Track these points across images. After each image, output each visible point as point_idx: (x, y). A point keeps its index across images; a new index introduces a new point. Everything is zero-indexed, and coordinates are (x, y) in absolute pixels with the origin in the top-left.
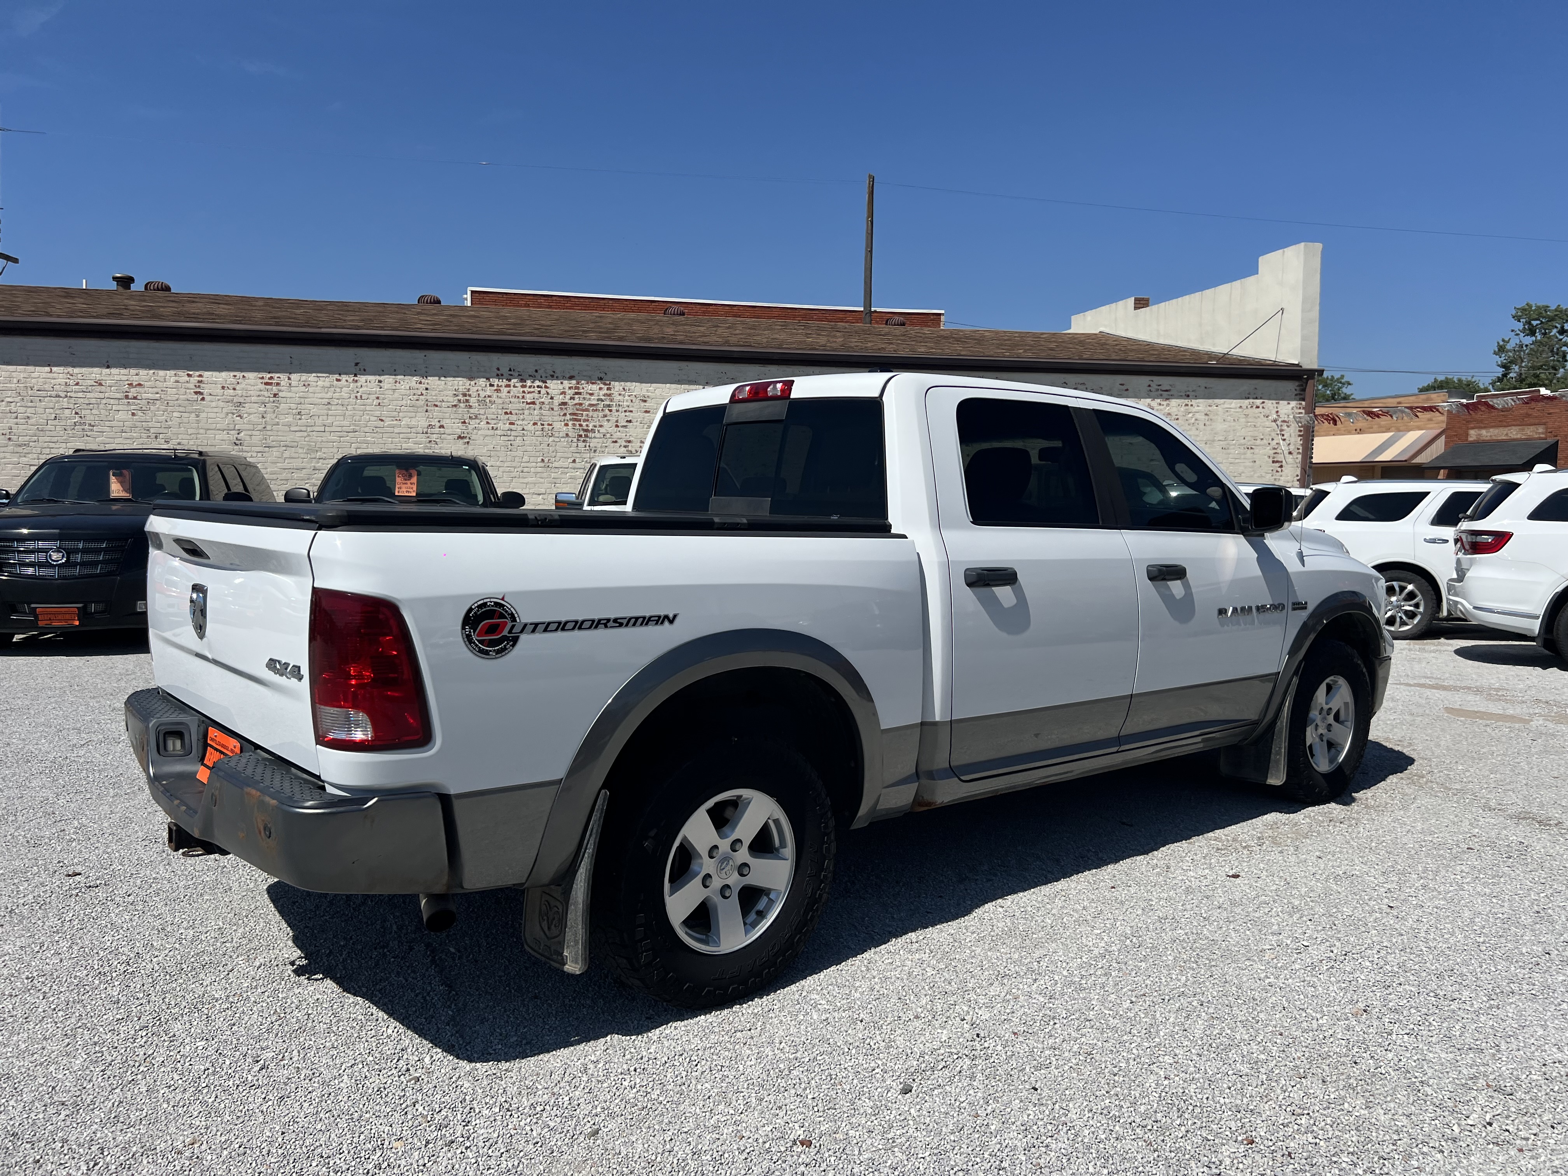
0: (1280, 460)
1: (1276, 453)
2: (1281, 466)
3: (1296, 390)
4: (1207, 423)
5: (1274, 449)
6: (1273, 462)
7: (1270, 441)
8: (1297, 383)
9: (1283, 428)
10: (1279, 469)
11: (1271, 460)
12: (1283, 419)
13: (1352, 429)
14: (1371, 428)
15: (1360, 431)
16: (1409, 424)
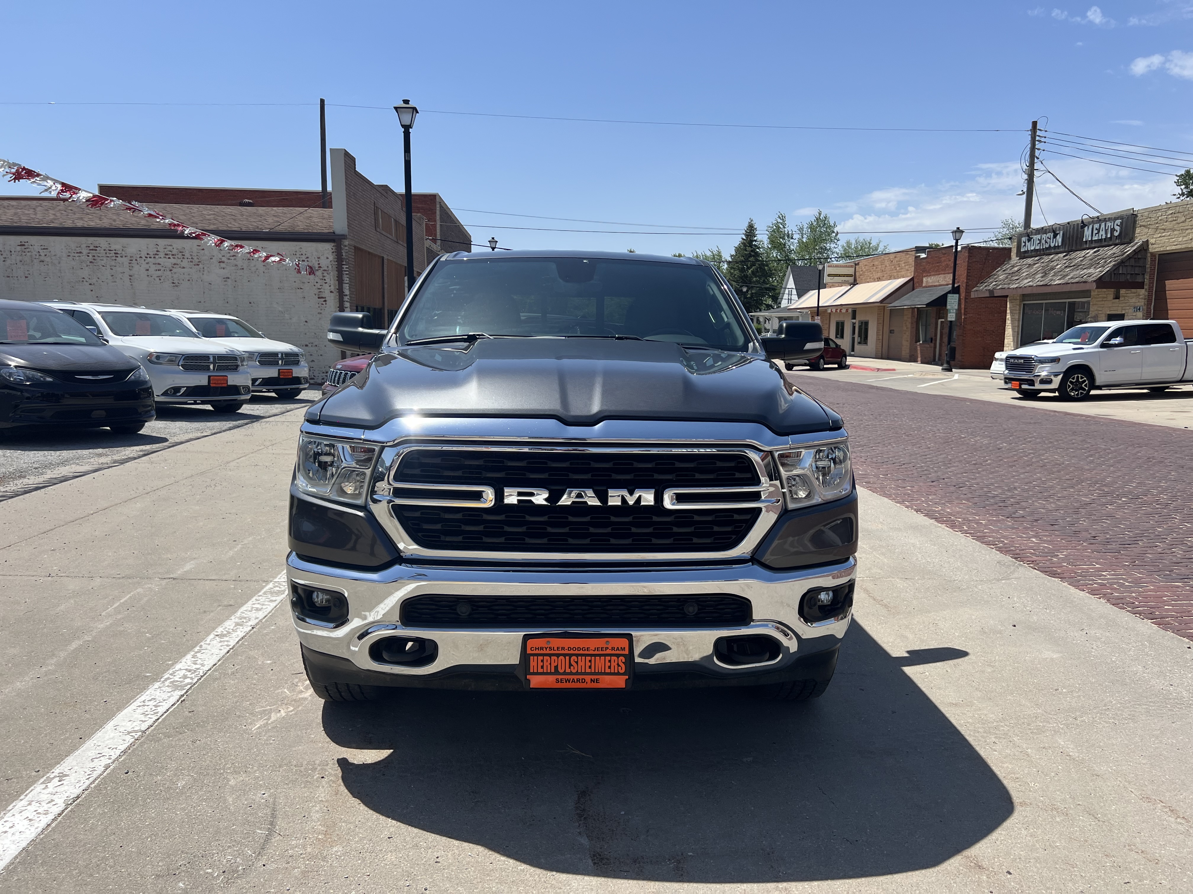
0: (323, 296)
1: (320, 292)
2: (325, 301)
3: (332, 249)
4: (265, 271)
5: (319, 289)
6: (319, 298)
7: (316, 284)
8: (333, 244)
9: (324, 275)
10: (324, 303)
11: (317, 296)
12: (324, 269)
13: (876, 277)
14: (884, 276)
15: (879, 279)
16: (899, 273)
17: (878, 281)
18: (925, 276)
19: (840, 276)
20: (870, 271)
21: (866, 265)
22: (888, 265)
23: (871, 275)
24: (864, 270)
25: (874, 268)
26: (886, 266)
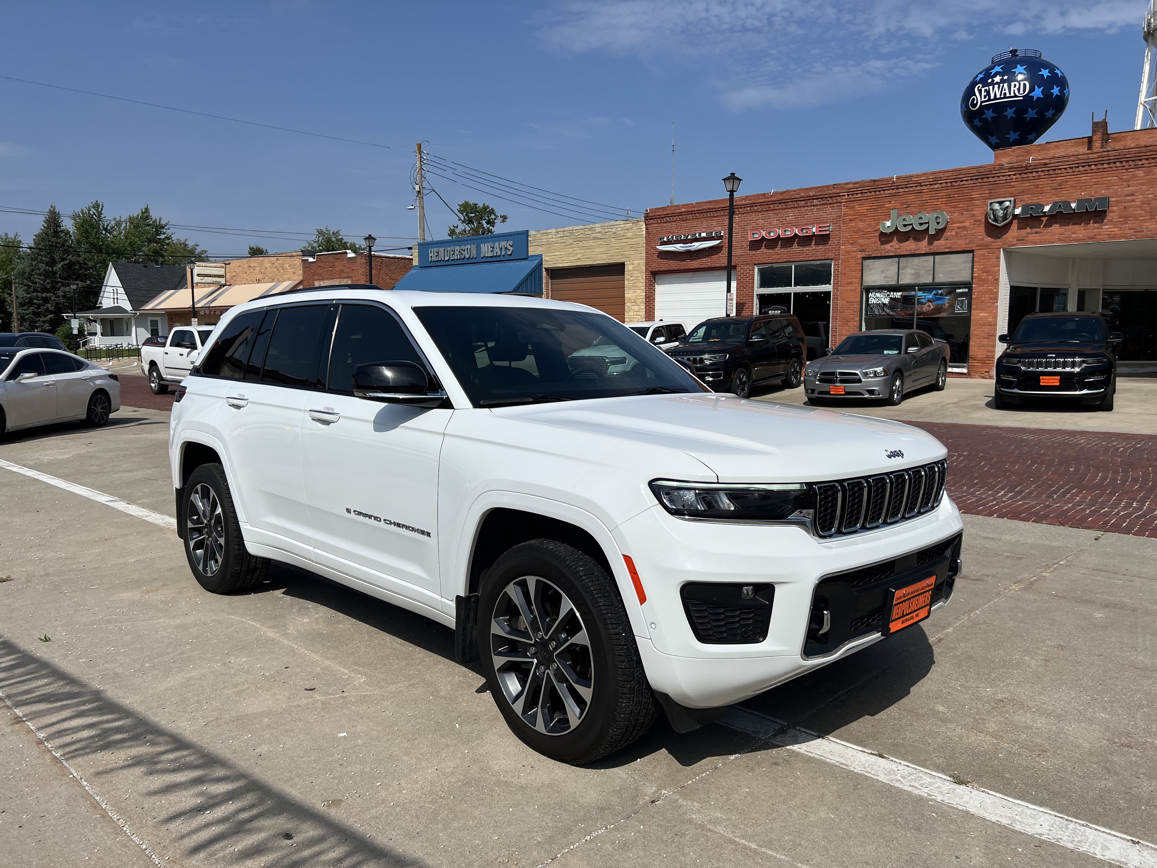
13: (254, 279)
14: (264, 278)
15: (259, 281)
16: (284, 276)
17: (258, 283)
18: (316, 280)
19: (210, 276)
20: (246, 273)
21: (240, 266)
22: (269, 268)
23: (248, 277)
24: (238, 271)
25: (251, 269)
26: (266, 268)
